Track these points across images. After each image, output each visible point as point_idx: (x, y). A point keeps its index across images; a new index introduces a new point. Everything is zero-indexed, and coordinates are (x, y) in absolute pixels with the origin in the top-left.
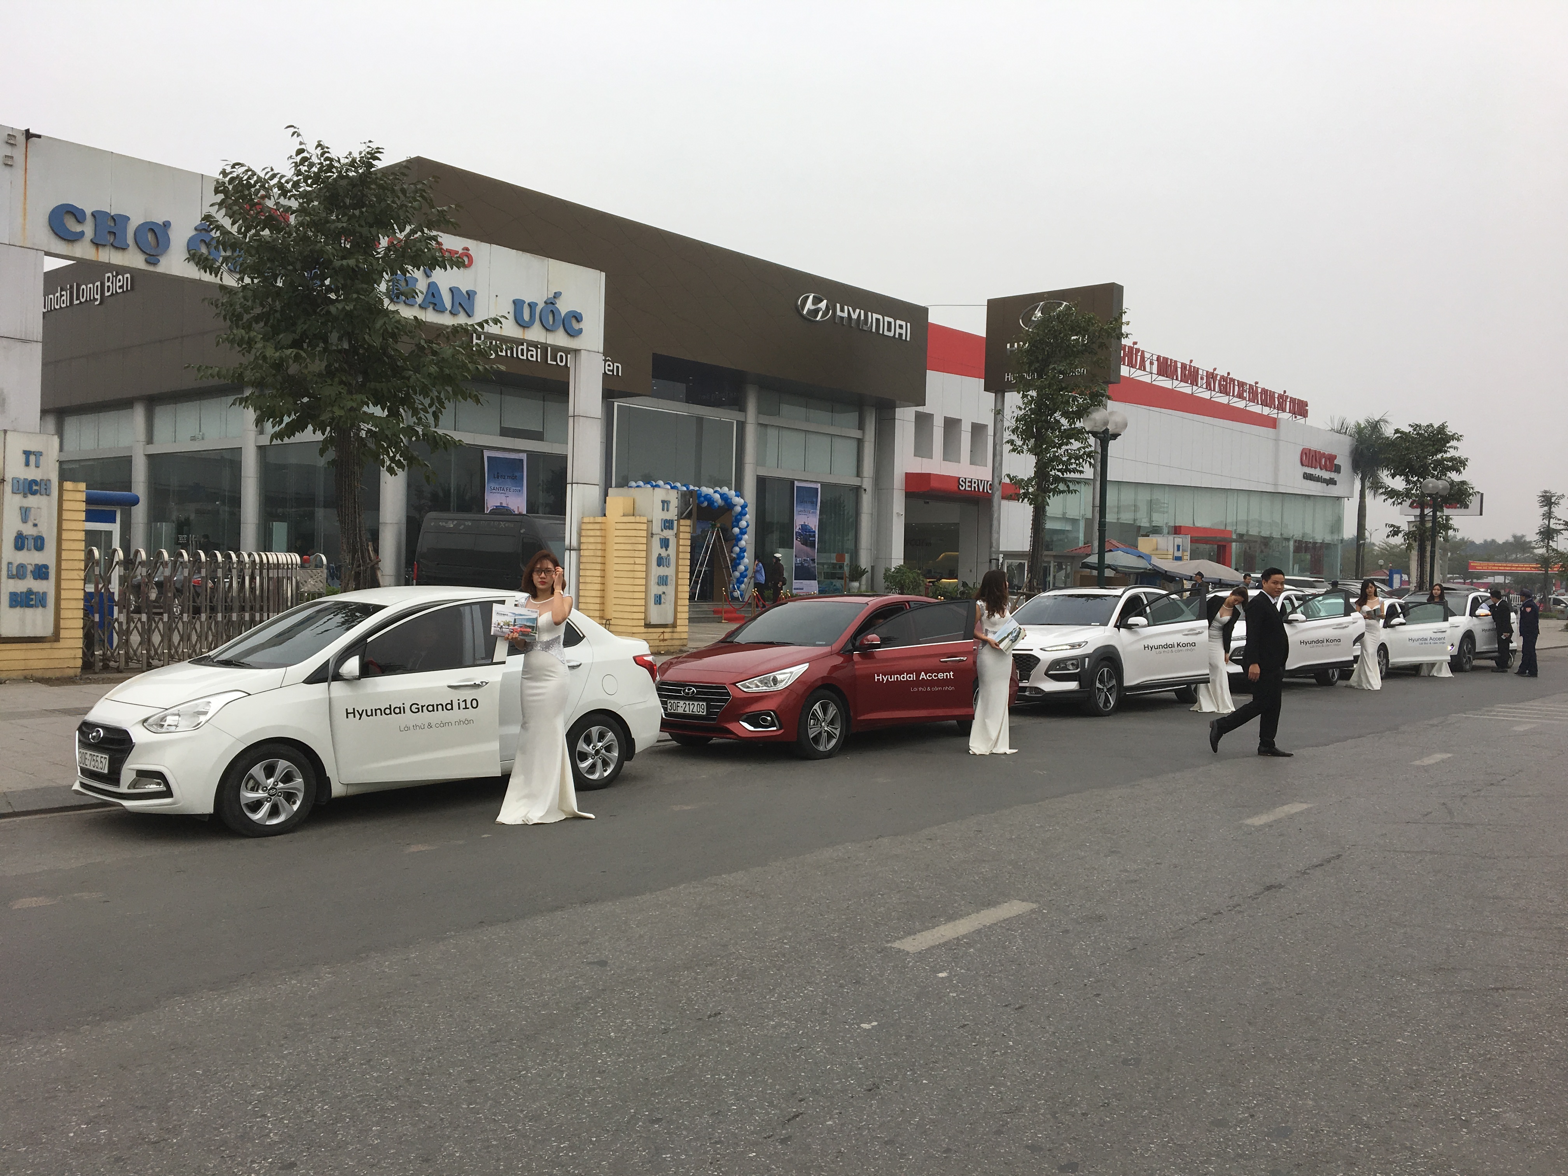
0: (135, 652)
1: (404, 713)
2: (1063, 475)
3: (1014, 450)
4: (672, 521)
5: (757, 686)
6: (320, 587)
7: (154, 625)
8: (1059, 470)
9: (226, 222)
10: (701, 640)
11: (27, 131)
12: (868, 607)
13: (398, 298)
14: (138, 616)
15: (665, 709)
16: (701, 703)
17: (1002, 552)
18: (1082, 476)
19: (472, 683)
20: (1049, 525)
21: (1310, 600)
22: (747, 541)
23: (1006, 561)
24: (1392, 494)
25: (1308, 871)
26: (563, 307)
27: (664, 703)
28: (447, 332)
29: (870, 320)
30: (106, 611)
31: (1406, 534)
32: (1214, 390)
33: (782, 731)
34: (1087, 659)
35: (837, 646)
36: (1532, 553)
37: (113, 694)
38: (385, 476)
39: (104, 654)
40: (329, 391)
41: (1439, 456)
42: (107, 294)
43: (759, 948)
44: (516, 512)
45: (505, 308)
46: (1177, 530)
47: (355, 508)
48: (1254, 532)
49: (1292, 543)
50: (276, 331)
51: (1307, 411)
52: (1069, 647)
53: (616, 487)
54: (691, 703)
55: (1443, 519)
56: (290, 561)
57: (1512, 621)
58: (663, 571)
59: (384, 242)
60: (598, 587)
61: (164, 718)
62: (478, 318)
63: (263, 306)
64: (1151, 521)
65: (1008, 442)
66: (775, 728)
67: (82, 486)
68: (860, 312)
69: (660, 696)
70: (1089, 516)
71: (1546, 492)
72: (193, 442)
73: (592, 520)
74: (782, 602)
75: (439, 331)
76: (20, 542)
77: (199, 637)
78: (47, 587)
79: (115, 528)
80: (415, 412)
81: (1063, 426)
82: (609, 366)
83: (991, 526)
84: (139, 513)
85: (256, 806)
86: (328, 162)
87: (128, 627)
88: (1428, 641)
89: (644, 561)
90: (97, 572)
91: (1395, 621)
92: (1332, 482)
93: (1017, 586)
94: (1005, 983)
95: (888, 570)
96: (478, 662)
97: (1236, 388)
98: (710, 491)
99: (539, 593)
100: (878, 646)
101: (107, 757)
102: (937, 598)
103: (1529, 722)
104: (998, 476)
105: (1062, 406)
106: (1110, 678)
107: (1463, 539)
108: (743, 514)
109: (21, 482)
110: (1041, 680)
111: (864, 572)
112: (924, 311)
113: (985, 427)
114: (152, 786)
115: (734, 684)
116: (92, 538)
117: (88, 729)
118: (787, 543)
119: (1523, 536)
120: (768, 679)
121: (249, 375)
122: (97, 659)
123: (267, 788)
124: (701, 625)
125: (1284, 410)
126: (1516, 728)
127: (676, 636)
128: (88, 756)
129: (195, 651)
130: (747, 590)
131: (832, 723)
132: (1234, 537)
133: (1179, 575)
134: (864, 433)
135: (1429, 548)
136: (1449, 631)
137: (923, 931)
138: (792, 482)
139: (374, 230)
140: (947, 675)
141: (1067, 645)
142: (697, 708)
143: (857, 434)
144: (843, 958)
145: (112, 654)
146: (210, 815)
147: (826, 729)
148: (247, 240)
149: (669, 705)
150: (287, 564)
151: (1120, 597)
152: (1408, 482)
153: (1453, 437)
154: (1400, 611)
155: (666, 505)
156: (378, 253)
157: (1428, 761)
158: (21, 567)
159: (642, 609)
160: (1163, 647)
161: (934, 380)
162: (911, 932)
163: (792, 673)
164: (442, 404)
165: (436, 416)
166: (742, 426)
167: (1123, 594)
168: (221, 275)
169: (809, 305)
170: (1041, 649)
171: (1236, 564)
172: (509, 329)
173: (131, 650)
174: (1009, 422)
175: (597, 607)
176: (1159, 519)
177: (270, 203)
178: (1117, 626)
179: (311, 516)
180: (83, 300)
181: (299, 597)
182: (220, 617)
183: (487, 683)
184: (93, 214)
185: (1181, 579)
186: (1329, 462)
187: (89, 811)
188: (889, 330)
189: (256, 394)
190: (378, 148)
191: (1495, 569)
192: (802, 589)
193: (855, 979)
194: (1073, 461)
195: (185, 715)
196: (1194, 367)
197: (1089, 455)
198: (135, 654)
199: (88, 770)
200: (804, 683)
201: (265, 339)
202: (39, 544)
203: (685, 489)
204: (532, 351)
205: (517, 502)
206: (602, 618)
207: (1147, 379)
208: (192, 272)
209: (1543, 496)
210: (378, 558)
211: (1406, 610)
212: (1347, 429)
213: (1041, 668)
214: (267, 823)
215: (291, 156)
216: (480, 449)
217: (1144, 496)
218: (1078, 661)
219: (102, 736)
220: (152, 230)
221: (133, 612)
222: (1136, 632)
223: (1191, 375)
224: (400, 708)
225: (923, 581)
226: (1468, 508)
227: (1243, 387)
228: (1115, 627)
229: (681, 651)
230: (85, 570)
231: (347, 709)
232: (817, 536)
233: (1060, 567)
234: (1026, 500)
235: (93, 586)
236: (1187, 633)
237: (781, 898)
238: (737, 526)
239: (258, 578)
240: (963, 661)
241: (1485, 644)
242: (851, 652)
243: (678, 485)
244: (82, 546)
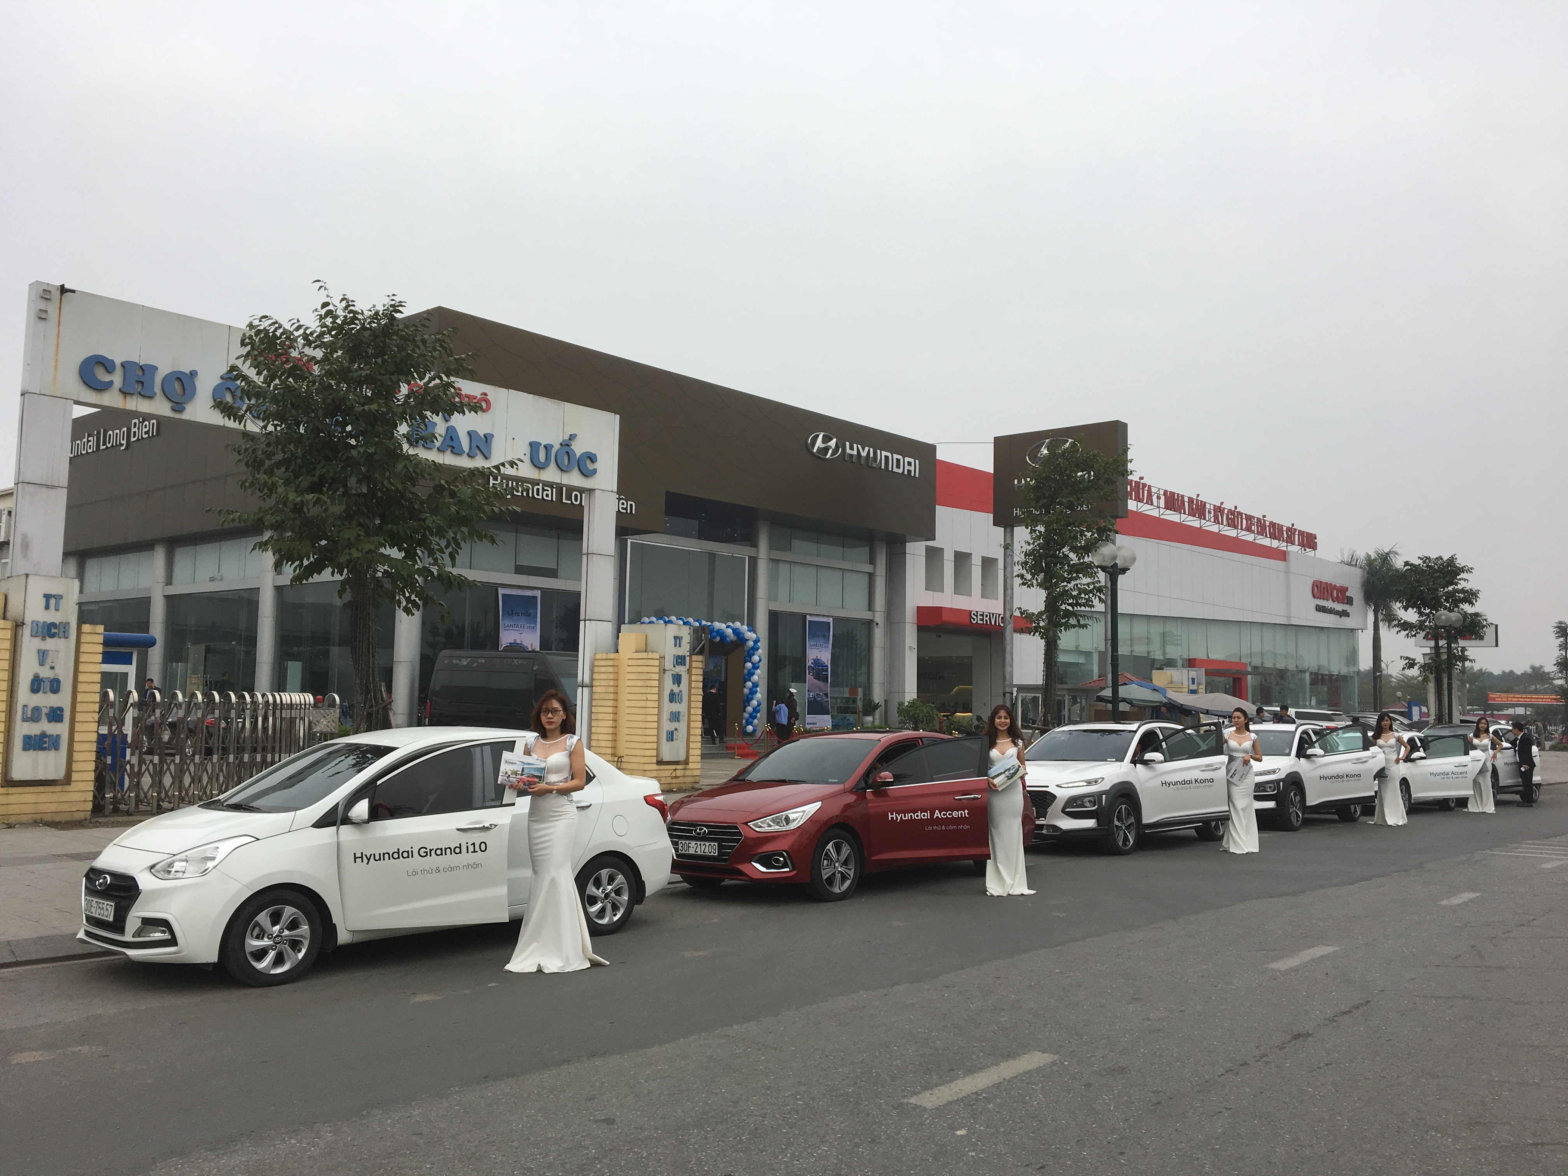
0: (145, 794)
1: (412, 857)
2: (1073, 608)
3: (1024, 584)
4: (685, 656)
5: (770, 826)
6: (334, 727)
7: (165, 767)
8: (1069, 605)
9: (251, 373)
10: (713, 777)
11: (62, 286)
12: (880, 743)
13: (417, 443)
14: (150, 757)
15: (676, 850)
16: (712, 844)
17: (1016, 686)
18: (1093, 609)
19: (481, 826)
20: (1062, 658)
21: (1328, 734)
22: (760, 676)
23: (1020, 694)
24: (1405, 626)
25: (1336, 1018)
26: (579, 449)
27: (675, 844)
28: (464, 476)
29: (879, 458)
30: (119, 753)
31: (1421, 667)
32: (1222, 524)
33: (795, 872)
34: (1104, 796)
35: (849, 784)
36: (1552, 684)
37: (122, 840)
38: (400, 615)
39: (115, 797)
40: (349, 534)
41: (1450, 588)
42: (133, 439)
43: (771, 1104)
44: (530, 649)
45: (521, 451)
46: (1191, 663)
47: (369, 648)
48: (1269, 664)
49: (1308, 675)
50: (297, 474)
51: (1316, 543)
52: (1085, 784)
53: (629, 623)
54: (702, 843)
55: (1458, 651)
56: (303, 702)
57: (1533, 755)
58: (675, 707)
59: (404, 389)
60: (610, 724)
61: (171, 864)
62: (495, 460)
63: (284, 452)
64: (1164, 653)
65: (1018, 576)
66: (788, 870)
67: (100, 628)
68: (869, 450)
69: (671, 836)
70: (1103, 649)
71: (1560, 623)
72: (212, 582)
73: (604, 656)
74: (795, 738)
75: (455, 473)
76: (36, 685)
77: (210, 778)
78: (61, 729)
79: (131, 670)
80: (431, 553)
81: (1072, 560)
82: (623, 504)
83: (1004, 659)
84: (156, 655)
85: (260, 954)
86: (352, 315)
87: (140, 770)
88: (1450, 776)
89: (656, 697)
90: (111, 714)
91: (1415, 755)
92: (1344, 614)
93: (1032, 720)
94: (1026, 1141)
95: (901, 704)
96: (488, 804)
97: (1244, 521)
98: (723, 626)
99: (549, 734)
100: (891, 784)
101: (113, 904)
102: (951, 734)
103: (1557, 859)
104: (1009, 610)
105: (1070, 540)
106: (1128, 815)
107: (1481, 670)
108: (755, 649)
109: (39, 624)
110: (1057, 817)
111: (877, 706)
112: (932, 448)
113: (995, 561)
114: (156, 934)
115: (746, 823)
116: (108, 680)
117: (95, 875)
118: (799, 678)
119: (1541, 667)
120: (780, 818)
121: (269, 519)
122: (108, 801)
123: (272, 935)
124: (713, 761)
125: (1293, 543)
126: (1544, 866)
127: (688, 773)
128: (94, 904)
129: (205, 792)
130: (759, 724)
131: (845, 863)
132: (1249, 669)
133: (1196, 709)
134: (875, 568)
135: (1445, 680)
136: (1470, 765)
137: (940, 1085)
138: (804, 617)
139: (394, 378)
140: (961, 814)
141: (1083, 781)
142: (709, 849)
143: (868, 568)
144: (858, 1114)
145: (123, 796)
146: (214, 964)
147: (840, 869)
148: (271, 389)
149: (680, 846)
150: (301, 705)
151: (1136, 732)
152: (1421, 614)
153: (1462, 570)
154: (1419, 744)
155: (678, 640)
156: (399, 400)
157: (1456, 901)
158: (37, 709)
159: (655, 746)
160: (1181, 783)
161: (944, 515)
162: (928, 1087)
163: (804, 812)
164: (458, 545)
165: (452, 557)
166: (753, 561)
167: (1139, 729)
168: (245, 422)
169: (819, 443)
170: (1057, 786)
171: (1253, 697)
172: (526, 471)
173: (142, 793)
174: (1019, 557)
175: (609, 744)
176: (1173, 652)
177: (294, 354)
178: (1134, 762)
179: (326, 654)
180: (109, 446)
181: (312, 738)
182: (231, 758)
183: (496, 826)
184: (123, 365)
185: (1197, 713)
186: (1341, 594)
187: (93, 960)
188: (898, 467)
189: (275, 538)
190: (400, 302)
191: (1515, 701)
192: (816, 724)
193: (870, 1138)
194: (1083, 595)
195: (194, 860)
196: (1201, 501)
197: (1100, 590)
198: (146, 797)
199: (93, 918)
200: (817, 821)
201: (287, 483)
202: (55, 686)
203: (697, 624)
204: (548, 490)
205: (531, 639)
206: (614, 755)
207: (1155, 513)
208: (217, 419)
209: (1558, 627)
210: (391, 697)
211: (1425, 743)
212: (1357, 561)
213: (1058, 805)
214: (272, 972)
215: (316, 309)
216: (494, 588)
217: (1156, 629)
218: (1095, 797)
219: (108, 882)
220: (179, 379)
221: (146, 753)
222: (1152, 768)
223: (1198, 509)
224: (408, 852)
225: (937, 715)
226: (1483, 639)
227: (1250, 520)
228: (1131, 762)
229: (694, 789)
230: (99, 713)
231: (355, 854)
232: (829, 670)
233: (1074, 701)
234: (1037, 634)
235: (107, 728)
236: (1204, 769)
237: (793, 1051)
238: (750, 661)
239: (271, 719)
240: (978, 798)
241: (1510, 778)
242: (864, 789)
243: (691, 620)
244: (97, 688)
